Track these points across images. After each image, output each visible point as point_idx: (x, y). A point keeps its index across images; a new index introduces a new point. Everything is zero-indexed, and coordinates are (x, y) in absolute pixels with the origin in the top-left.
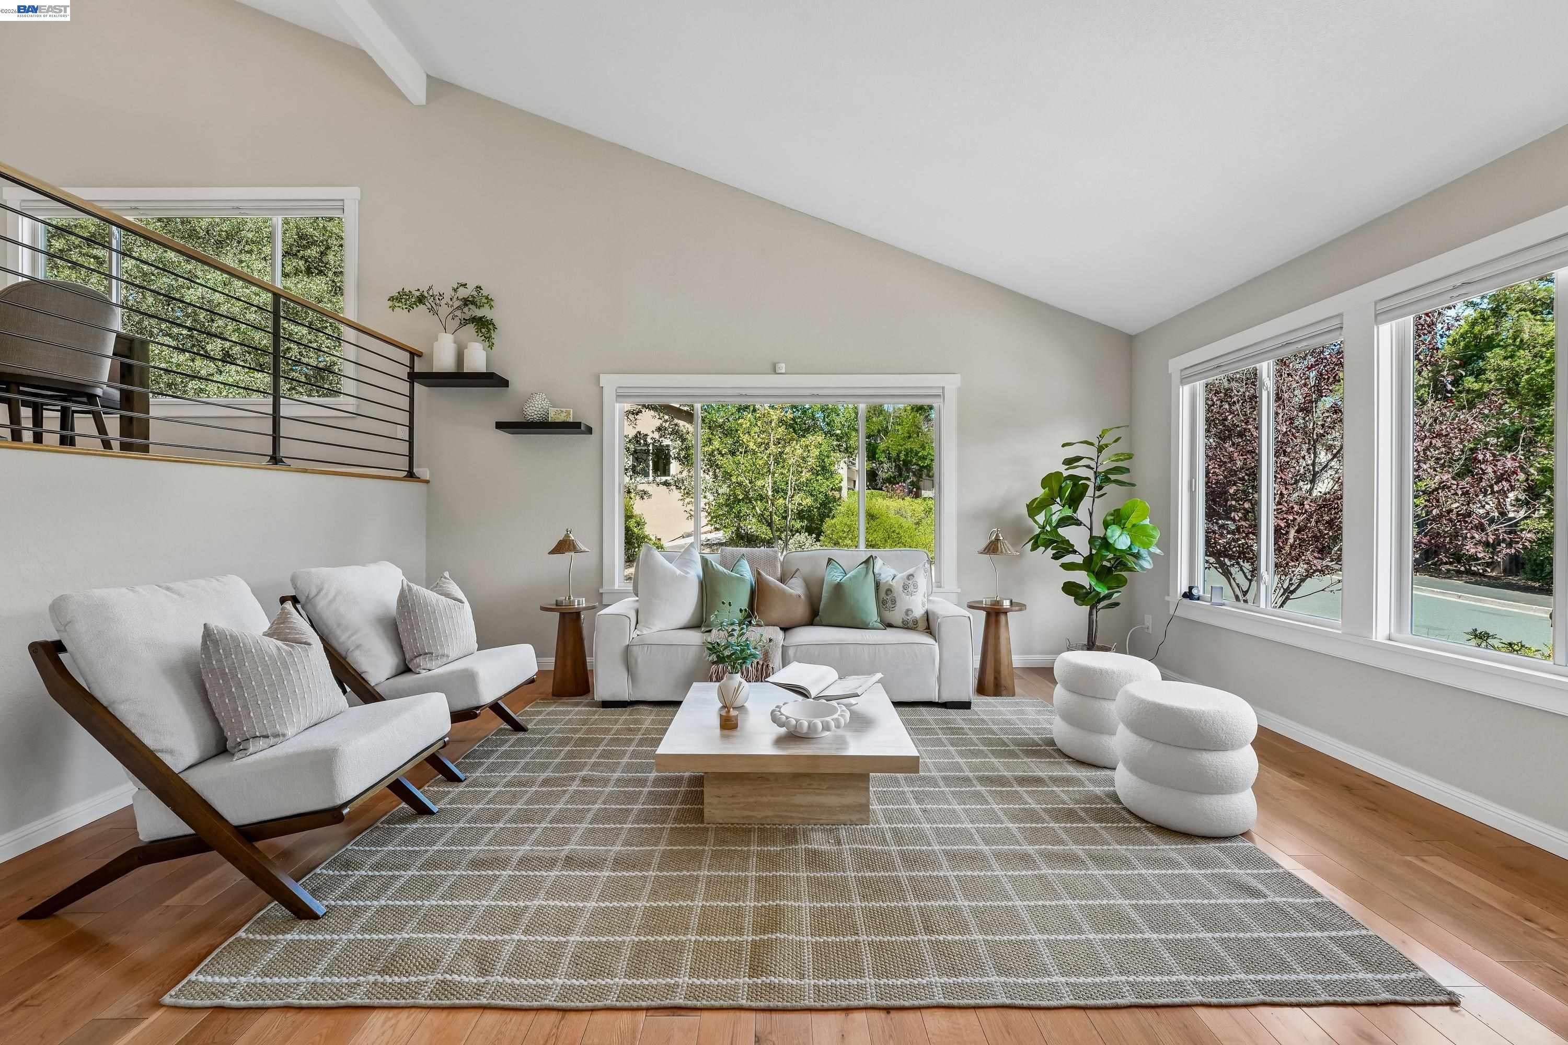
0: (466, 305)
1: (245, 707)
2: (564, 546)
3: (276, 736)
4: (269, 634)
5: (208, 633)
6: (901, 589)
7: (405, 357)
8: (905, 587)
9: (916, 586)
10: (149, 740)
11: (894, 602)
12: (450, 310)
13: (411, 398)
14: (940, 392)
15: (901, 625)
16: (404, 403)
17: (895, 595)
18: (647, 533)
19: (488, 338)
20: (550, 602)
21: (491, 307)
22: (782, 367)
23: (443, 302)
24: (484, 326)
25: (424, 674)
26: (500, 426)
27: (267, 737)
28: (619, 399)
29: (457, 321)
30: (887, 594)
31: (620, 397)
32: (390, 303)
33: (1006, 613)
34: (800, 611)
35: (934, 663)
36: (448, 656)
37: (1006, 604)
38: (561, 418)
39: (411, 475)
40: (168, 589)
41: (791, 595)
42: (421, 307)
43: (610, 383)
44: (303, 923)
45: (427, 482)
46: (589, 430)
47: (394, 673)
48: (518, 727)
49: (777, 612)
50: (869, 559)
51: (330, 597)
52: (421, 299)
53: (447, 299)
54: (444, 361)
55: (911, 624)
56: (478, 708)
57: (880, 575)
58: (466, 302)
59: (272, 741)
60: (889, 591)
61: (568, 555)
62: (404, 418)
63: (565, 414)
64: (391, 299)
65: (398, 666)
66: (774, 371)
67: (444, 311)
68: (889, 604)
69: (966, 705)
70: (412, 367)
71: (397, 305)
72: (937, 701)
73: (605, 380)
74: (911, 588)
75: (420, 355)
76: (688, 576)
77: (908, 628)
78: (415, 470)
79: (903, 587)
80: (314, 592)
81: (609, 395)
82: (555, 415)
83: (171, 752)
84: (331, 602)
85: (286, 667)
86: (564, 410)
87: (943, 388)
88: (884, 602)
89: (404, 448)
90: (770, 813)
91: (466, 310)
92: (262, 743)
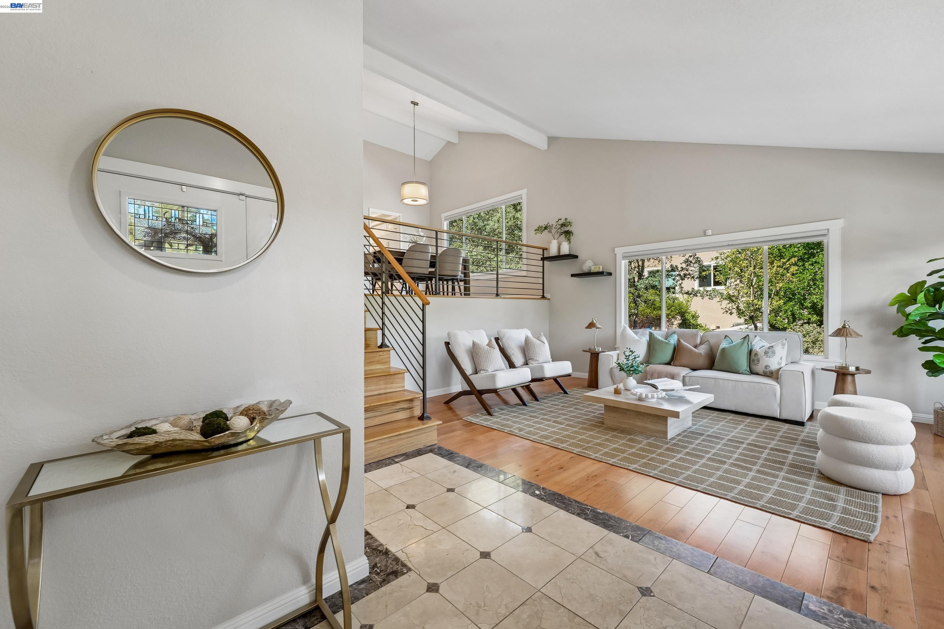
0: (562, 226)
1: (480, 362)
2: (591, 325)
3: (487, 371)
4: (487, 345)
5: (473, 343)
6: (763, 353)
7: (540, 251)
8: (766, 353)
9: (774, 353)
10: (463, 366)
11: (758, 361)
12: (556, 230)
13: (543, 267)
14: (825, 232)
15: (763, 374)
16: (541, 269)
17: (759, 357)
18: (699, 323)
19: (569, 240)
20: (587, 349)
21: (571, 226)
22: (709, 232)
23: (553, 227)
24: (568, 234)
25: (531, 365)
26: (573, 275)
27: (484, 370)
28: (625, 258)
29: (559, 234)
30: (755, 356)
31: (624, 258)
32: (535, 232)
33: (853, 375)
34: (702, 361)
35: (775, 395)
36: (539, 361)
37: (852, 369)
38: (596, 270)
39: (543, 297)
40: (468, 332)
41: (695, 353)
42: (546, 231)
43: (619, 251)
44: (489, 416)
45: (549, 299)
46: (610, 274)
47: (523, 364)
48: (566, 393)
49: (685, 359)
50: (746, 336)
51: (507, 337)
52: (546, 228)
53: (554, 226)
54: (553, 251)
55: (768, 374)
56: (545, 378)
57: (754, 345)
58: (563, 225)
59: (485, 371)
60: (756, 354)
61: (594, 329)
62: (541, 275)
63: (598, 268)
64: (536, 230)
65: (524, 362)
66: (705, 235)
67: (554, 231)
68: (756, 362)
69: (802, 424)
70: (543, 255)
71: (538, 232)
72: (778, 417)
73: (617, 250)
74: (770, 354)
75: (546, 249)
76: (641, 340)
77: (767, 376)
78: (545, 295)
79: (765, 352)
80: (502, 337)
81: (619, 257)
82: (594, 269)
83: (467, 370)
84: (507, 340)
85: (489, 353)
86: (598, 266)
87: (828, 230)
88: (753, 361)
89: (541, 287)
90: (627, 427)
91: (562, 229)
92: (483, 371)
